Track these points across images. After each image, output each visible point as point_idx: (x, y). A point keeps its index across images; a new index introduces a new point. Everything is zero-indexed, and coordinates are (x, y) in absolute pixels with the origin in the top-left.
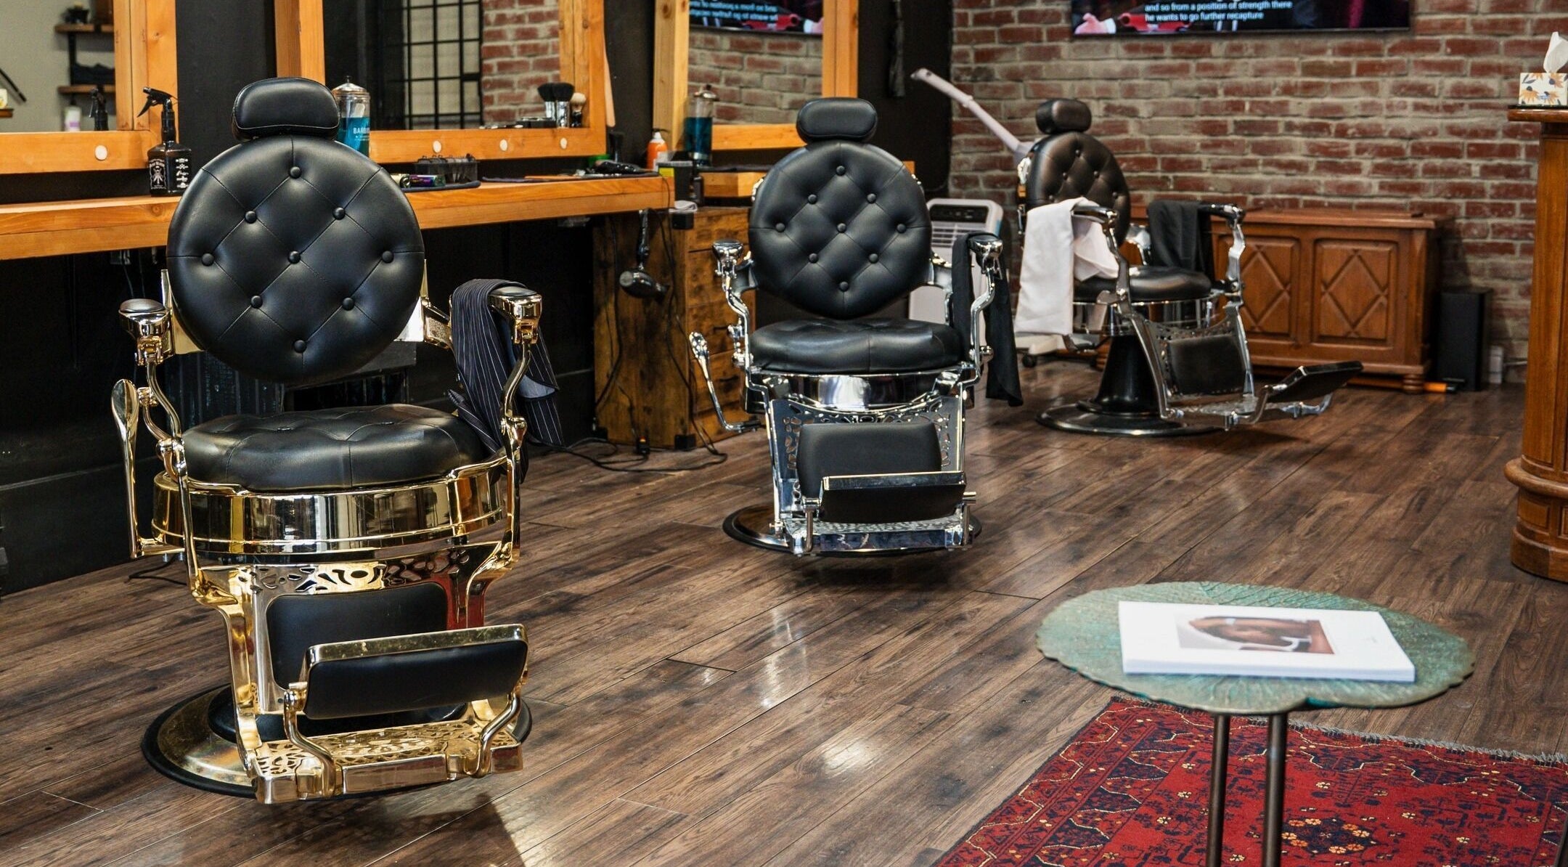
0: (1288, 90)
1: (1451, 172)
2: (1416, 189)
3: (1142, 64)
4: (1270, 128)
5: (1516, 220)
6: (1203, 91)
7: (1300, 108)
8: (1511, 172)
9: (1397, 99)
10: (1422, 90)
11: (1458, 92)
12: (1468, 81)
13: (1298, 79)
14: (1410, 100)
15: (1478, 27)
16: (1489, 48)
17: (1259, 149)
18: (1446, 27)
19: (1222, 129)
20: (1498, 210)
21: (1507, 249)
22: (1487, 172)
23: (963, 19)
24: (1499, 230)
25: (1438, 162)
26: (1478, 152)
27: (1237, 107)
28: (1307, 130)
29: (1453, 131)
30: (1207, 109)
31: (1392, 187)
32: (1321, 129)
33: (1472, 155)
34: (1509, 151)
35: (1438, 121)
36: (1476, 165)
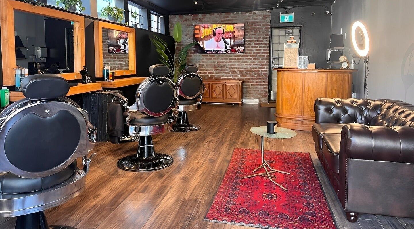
0: (227, 62)
1: (251, 74)
2: (245, 76)
3: (205, 58)
4: (224, 67)
5: (260, 80)
6: (214, 62)
7: (229, 65)
8: (259, 74)
9: (243, 63)
10: (246, 62)
11: (251, 62)
12: (252, 61)
13: (228, 60)
14: (244, 63)
15: (254, 53)
16: (256, 56)
17: (222, 70)
18: (249, 53)
19: (217, 68)
20: (257, 79)
21: (259, 85)
22: (256, 74)
23: (177, 50)
24: (257, 82)
25: (249, 72)
26: (254, 71)
27: (219, 64)
28: (230, 68)
29: (251, 68)
30: (215, 65)
31: (242, 76)
32: (232, 68)
33: (253, 71)
34: (258, 71)
35: (249, 66)
36: (254, 73)
